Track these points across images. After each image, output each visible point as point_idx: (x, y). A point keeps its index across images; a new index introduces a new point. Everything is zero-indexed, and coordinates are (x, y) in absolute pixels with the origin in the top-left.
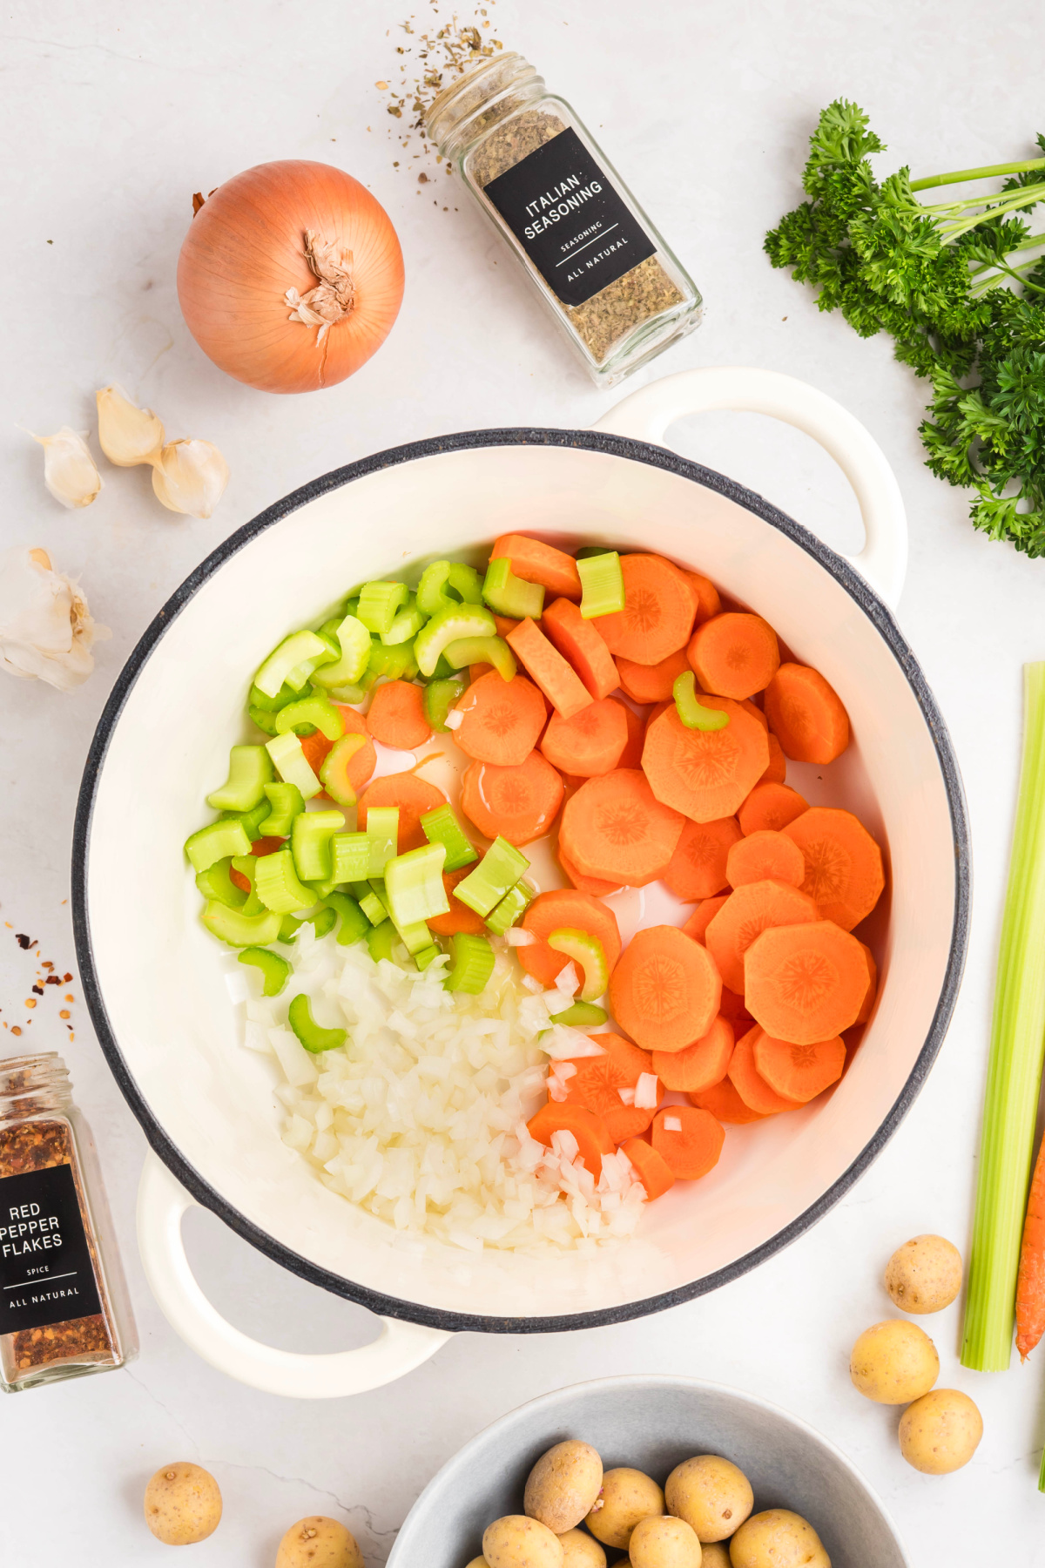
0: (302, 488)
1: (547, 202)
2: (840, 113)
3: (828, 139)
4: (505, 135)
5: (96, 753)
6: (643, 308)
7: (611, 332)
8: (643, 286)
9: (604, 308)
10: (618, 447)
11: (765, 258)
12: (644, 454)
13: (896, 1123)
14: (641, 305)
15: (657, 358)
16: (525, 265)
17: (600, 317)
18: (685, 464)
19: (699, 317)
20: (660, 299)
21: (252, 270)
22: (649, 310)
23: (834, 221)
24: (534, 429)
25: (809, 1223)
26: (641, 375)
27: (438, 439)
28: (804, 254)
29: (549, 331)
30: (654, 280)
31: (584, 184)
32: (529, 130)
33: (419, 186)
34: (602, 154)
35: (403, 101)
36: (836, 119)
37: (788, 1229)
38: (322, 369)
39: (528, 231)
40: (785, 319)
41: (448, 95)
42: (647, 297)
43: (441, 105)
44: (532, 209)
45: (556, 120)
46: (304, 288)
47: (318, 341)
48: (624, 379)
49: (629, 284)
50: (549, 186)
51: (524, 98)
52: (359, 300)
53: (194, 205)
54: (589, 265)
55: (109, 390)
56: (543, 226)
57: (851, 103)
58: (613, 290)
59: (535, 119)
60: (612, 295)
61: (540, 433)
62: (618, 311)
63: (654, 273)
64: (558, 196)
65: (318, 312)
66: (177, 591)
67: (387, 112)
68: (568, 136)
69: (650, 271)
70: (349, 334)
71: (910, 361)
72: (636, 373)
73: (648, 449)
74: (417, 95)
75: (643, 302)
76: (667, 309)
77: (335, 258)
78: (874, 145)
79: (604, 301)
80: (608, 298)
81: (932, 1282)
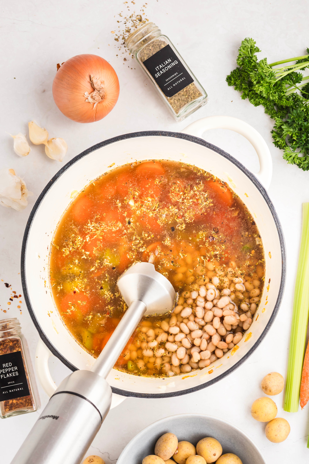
0: (94, 146)
1: (161, 66)
2: (247, 41)
3: (244, 49)
4: (149, 47)
5: (30, 221)
6: (190, 98)
7: (180, 105)
8: (190, 91)
9: (178, 98)
10: (188, 138)
11: (226, 83)
12: (196, 140)
13: (261, 342)
15: (194, 113)
16: (155, 85)
17: (177, 101)
18: (208, 144)
19: (206, 101)
20: (195, 95)
21: (75, 86)
22: (192, 99)
23: (246, 73)
24: (164, 131)
25: (234, 370)
26: (189, 118)
27: (135, 133)
28: (238, 82)
29: (162, 104)
30: (193, 90)
31: (173, 61)
32: (156, 45)
33: (123, 62)
34: (178, 52)
35: (119, 37)
36: (246, 44)
37: (227, 371)
38: (95, 116)
39: (156, 75)
40: (232, 101)
41: (132, 35)
42: (191, 95)
43: (130, 38)
44: (157, 68)
45: (164, 42)
46: (90, 92)
47: (94, 108)
48: (184, 119)
49: (186, 91)
50: (162, 62)
51: (155, 36)
52: (106, 95)
53: (57, 67)
54: (174, 85)
55: (32, 122)
56: (160, 74)
57: (250, 38)
58: (181, 92)
59: (158, 42)
60: (181, 94)
61: (166, 133)
62: (183, 99)
63: (193, 88)
64: (165, 65)
65: (94, 99)
66: (56, 174)
67: (114, 40)
68: (168, 48)
69: (192, 87)
70: (103, 106)
71: (269, 114)
72: (188, 117)
74: (123, 35)
75: (190, 96)
76: (198, 98)
77: (99, 83)
78: (258, 50)
79: (178, 96)
80: (180, 95)
81: (275, 386)
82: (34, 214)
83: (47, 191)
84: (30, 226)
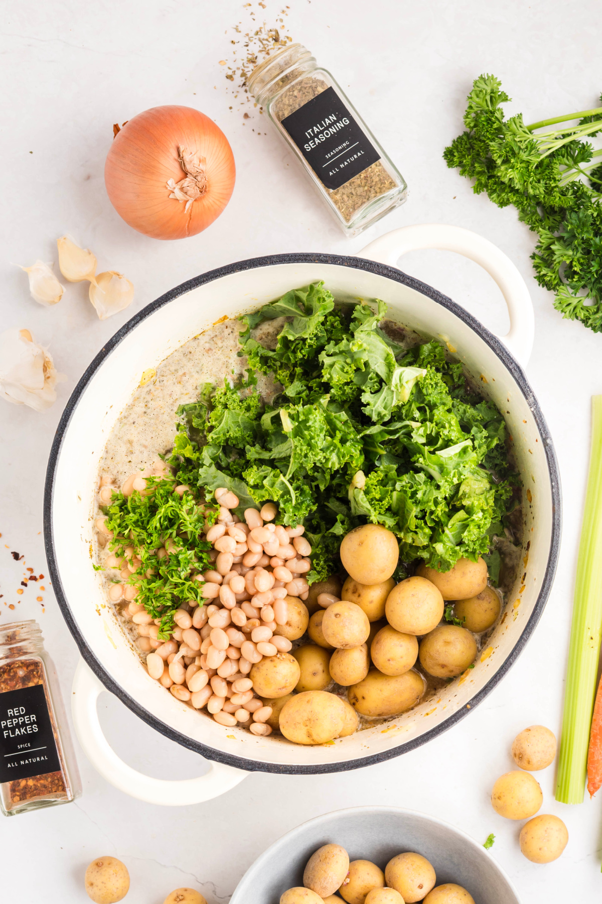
0: (187, 282)
1: (317, 130)
2: (485, 81)
3: (478, 97)
4: (293, 91)
5: (61, 428)
6: (373, 191)
7: (354, 205)
8: (373, 178)
9: (350, 191)
10: (371, 267)
11: (444, 163)
12: (385, 272)
14: (372, 189)
15: (381, 220)
16: (305, 166)
17: (348, 197)
18: (409, 279)
19: (405, 197)
20: (383, 185)
21: (148, 168)
22: (376, 192)
23: (483, 144)
24: (323, 254)
26: (371, 229)
27: (267, 257)
28: (467, 161)
29: (319, 203)
30: (379, 175)
31: (339, 119)
32: (307, 88)
33: (243, 120)
34: (350, 102)
35: (235, 71)
36: (482, 85)
38: (188, 226)
39: (307, 146)
40: (455, 198)
41: (260, 68)
42: (375, 185)
43: (257, 74)
44: (309, 134)
45: (323, 83)
46: (178, 179)
47: (186, 209)
48: (362, 232)
49: (365, 177)
50: (319, 120)
51: (304, 70)
52: (209, 186)
53: (114, 131)
54: (342, 166)
55: (65, 239)
56: (315, 144)
57: (490, 75)
58: (356, 180)
59: (311, 82)
60: (355, 183)
62: (358, 193)
63: (379, 171)
64: (324, 126)
65: (186, 193)
66: (113, 337)
67: (226, 78)
68: (330, 93)
69: (377, 170)
70: (204, 206)
71: (527, 222)
72: (368, 227)
73: (387, 269)
74: (243, 68)
75: (373, 187)
76: (388, 192)
77: (196, 162)
78: (505, 98)
79: (350, 187)
80: (352, 185)
81: (539, 752)
82: (70, 415)
83: (95, 370)
84: (62, 439)
